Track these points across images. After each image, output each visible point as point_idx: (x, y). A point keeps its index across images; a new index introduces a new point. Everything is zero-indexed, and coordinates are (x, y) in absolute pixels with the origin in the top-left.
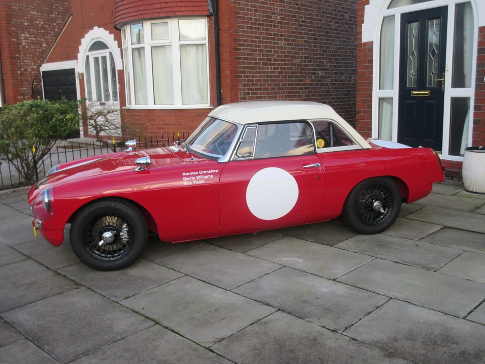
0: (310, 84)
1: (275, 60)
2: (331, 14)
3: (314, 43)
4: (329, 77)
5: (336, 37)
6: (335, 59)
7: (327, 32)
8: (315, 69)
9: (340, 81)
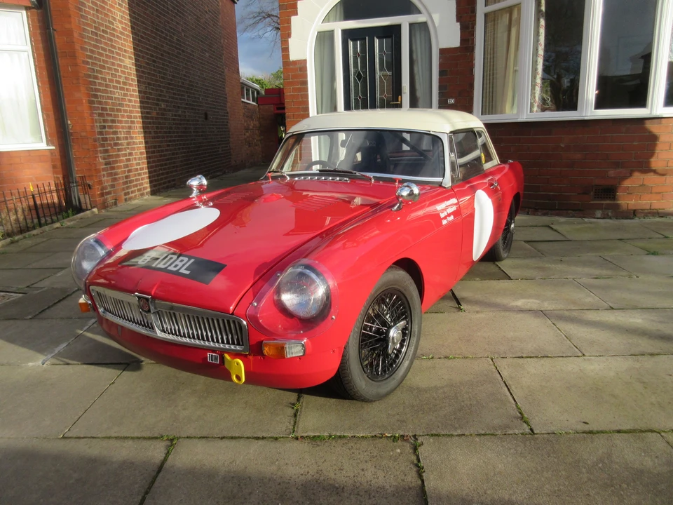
0: (157, 118)
1: (125, 83)
2: (162, 32)
3: (154, 66)
4: (170, 111)
5: (170, 62)
6: (172, 89)
7: (162, 55)
8: (158, 100)
9: (179, 116)
